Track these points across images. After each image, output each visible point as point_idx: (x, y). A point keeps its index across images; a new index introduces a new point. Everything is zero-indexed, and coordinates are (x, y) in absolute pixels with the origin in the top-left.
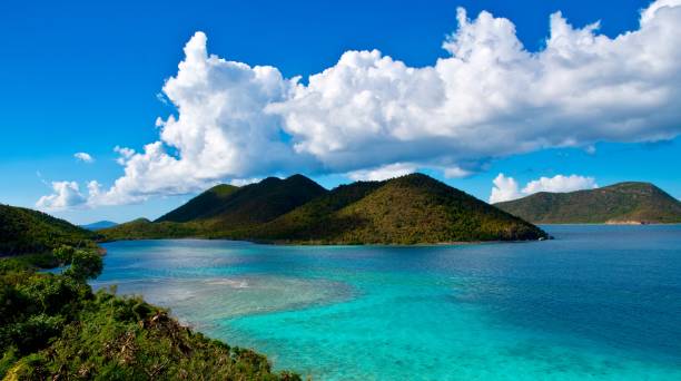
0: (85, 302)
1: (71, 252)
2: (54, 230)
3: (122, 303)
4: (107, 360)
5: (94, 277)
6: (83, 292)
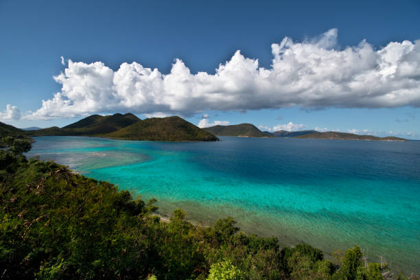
0: (21, 164)
1: (13, 139)
2: (5, 130)
3: (42, 164)
4: (28, 193)
5: (26, 152)
6: (21, 159)
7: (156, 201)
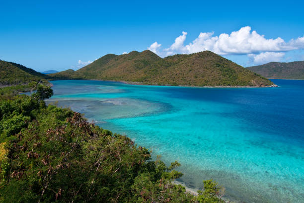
3: (60, 110)
6: (41, 104)
7: (179, 165)
